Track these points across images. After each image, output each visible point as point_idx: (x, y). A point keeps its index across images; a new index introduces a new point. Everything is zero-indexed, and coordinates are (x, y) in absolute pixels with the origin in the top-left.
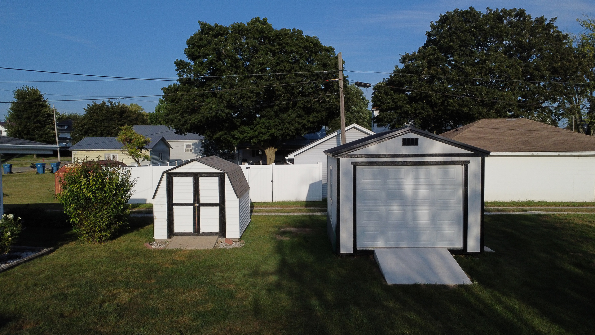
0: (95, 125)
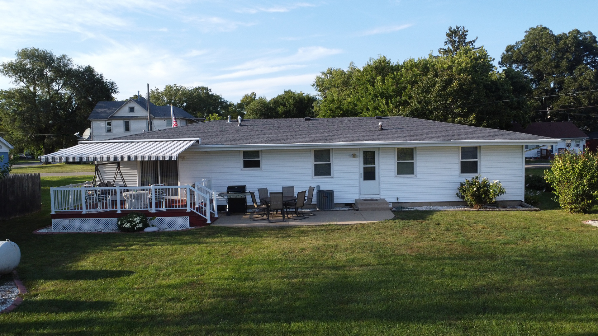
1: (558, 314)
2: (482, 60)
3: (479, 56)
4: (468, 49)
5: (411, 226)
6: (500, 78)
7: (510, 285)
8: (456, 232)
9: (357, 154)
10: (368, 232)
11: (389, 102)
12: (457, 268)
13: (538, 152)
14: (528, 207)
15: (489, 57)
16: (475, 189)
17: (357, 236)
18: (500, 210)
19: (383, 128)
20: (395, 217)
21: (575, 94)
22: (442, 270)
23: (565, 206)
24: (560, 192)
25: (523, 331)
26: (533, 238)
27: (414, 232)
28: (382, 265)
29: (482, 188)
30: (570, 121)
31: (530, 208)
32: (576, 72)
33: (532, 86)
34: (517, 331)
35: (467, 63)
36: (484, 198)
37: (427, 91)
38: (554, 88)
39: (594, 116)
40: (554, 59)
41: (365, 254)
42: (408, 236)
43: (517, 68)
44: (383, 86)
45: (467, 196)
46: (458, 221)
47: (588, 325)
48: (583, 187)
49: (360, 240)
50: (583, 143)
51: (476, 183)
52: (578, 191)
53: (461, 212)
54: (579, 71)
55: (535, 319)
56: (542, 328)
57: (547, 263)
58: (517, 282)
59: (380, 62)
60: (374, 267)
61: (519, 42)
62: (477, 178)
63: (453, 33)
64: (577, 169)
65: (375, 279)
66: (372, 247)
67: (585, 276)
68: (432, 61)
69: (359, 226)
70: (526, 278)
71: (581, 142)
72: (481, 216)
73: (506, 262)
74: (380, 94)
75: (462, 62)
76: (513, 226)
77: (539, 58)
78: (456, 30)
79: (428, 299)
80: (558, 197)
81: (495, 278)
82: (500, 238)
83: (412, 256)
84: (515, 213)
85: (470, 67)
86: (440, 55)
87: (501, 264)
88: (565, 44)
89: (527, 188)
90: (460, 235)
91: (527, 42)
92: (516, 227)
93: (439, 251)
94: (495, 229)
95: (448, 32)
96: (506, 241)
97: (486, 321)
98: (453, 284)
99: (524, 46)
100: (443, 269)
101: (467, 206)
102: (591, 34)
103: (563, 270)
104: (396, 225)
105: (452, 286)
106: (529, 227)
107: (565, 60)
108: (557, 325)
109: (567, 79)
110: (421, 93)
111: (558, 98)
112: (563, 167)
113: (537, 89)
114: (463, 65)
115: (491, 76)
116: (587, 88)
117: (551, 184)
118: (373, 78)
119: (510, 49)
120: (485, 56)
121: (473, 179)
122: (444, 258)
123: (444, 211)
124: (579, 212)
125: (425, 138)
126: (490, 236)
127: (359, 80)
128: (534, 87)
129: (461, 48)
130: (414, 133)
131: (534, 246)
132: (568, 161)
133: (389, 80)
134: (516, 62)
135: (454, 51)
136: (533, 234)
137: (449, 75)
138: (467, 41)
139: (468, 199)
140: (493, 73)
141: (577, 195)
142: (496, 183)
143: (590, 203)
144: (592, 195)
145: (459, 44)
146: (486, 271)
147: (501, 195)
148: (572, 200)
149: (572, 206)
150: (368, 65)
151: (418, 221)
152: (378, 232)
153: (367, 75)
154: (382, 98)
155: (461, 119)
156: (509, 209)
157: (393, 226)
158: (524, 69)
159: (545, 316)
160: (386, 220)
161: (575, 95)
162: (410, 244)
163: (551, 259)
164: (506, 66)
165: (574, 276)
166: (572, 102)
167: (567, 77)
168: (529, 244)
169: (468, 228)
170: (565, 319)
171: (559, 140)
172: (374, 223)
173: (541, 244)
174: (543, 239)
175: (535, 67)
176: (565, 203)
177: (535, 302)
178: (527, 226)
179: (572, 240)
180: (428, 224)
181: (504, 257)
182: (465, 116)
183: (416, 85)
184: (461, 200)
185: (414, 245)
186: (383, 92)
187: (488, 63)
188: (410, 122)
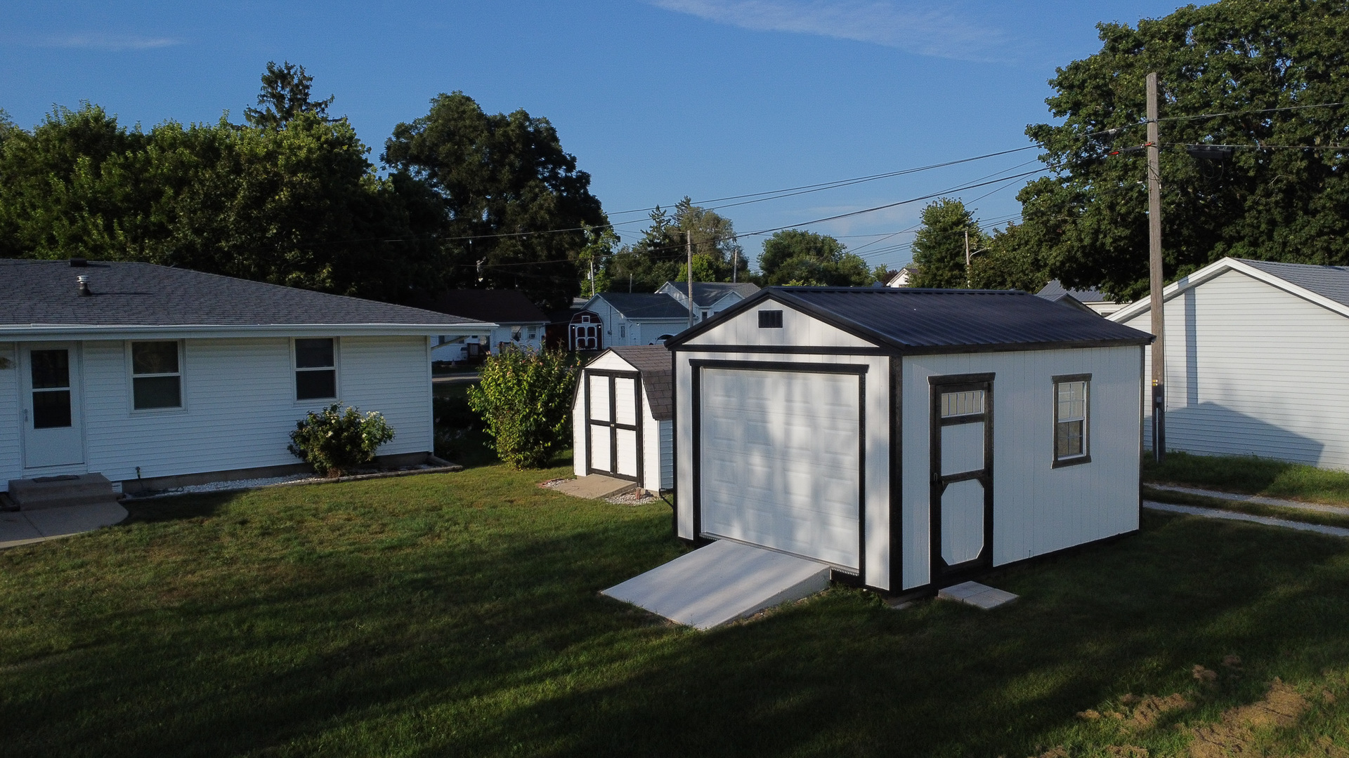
0: (1000, 271)
1: (490, 678)
2: (345, 148)
3: (338, 138)
4: (312, 118)
5: (171, 537)
6: (385, 190)
7: (399, 637)
8: (287, 535)
9: (11, 358)
10: (46, 564)
11: (116, 225)
12: (284, 619)
13: (462, 349)
14: (439, 465)
15: (360, 143)
16: (330, 433)
17: (10, 580)
18: (385, 477)
19: (91, 289)
20: (130, 515)
21: (524, 235)
22: (248, 630)
23: (507, 456)
24: (497, 429)
25: (422, 731)
26: (447, 529)
27: (179, 550)
28: (85, 646)
29: (347, 430)
30: (519, 288)
31: (445, 466)
32: (526, 194)
33: (447, 215)
34: (410, 735)
35: (310, 151)
36: (351, 451)
37: (214, 205)
38: (489, 221)
39: (557, 281)
40: (487, 164)
41: (35, 627)
42: (162, 562)
43: (418, 173)
44: (97, 184)
45: (312, 450)
46: (290, 509)
47: (540, 688)
48: (536, 417)
49: (20, 590)
50: (541, 332)
51: (331, 420)
52: (529, 425)
53: (299, 488)
54: (530, 191)
55: (447, 698)
56: (459, 714)
57: (472, 577)
58: (413, 628)
59: (86, 121)
60: (59, 658)
61: (420, 119)
62: (334, 408)
63: (277, 77)
64: (525, 383)
65: (62, 688)
66: (59, 603)
67: (539, 591)
68: (228, 136)
69: (20, 552)
70: (431, 616)
71: (537, 330)
72: (343, 494)
73: (392, 588)
74: (89, 203)
75: (300, 148)
76: (410, 507)
77: (459, 159)
78: (286, 72)
79: (209, 708)
80: (494, 440)
81: (367, 626)
82: (383, 536)
83: (171, 609)
84: (416, 479)
85: (317, 160)
86: (248, 124)
87: (383, 593)
88: (505, 134)
89: (438, 426)
90: (295, 542)
91: (435, 121)
92: (416, 510)
93: (242, 587)
94: (372, 518)
95: (267, 73)
96: (395, 542)
97: (346, 729)
98: (274, 659)
99: (431, 129)
100: (251, 628)
101: (314, 473)
102: (547, 122)
103: (501, 586)
104: (132, 536)
105: (269, 665)
106: (441, 506)
107: (507, 167)
108: (487, 700)
109: (510, 205)
110: (200, 209)
111: (495, 242)
112: (501, 379)
113: (457, 221)
114: (303, 154)
115: (363, 185)
116: (543, 227)
117: (481, 413)
118: (64, 159)
119: (402, 131)
120: (351, 140)
121: (325, 410)
122: (255, 602)
123: (260, 489)
124: (531, 466)
125: (206, 317)
126: (362, 536)
127: (24, 160)
128: (451, 215)
129: (298, 115)
130: (178, 305)
131: (450, 544)
132: (511, 368)
133: (112, 169)
134: (415, 160)
135: (281, 119)
136: (448, 521)
137: (269, 173)
138: (311, 100)
139: (315, 458)
140: (369, 179)
141: (526, 434)
142: (375, 417)
143: (548, 447)
144: (551, 431)
145: (293, 105)
146: (349, 615)
147: (385, 442)
148: (518, 443)
149: (520, 455)
150: (50, 123)
151: (193, 519)
152: (78, 561)
153: (48, 151)
154: (93, 213)
155: (299, 277)
156: (403, 472)
157: (124, 540)
158: (431, 176)
159: (466, 689)
160: (102, 527)
161: (525, 238)
162: (169, 579)
163: (478, 567)
164: (396, 167)
165: (519, 594)
166: (521, 252)
167: (511, 203)
168: (440, 542)
169: (314, 524)
170: (503, 685)
171: (493, 324)
172: (67, 540)
173: (461, 539)
174: (466, 528)
175: (454, 176)
176: (507, 451)
177: (448, 663)
178: (438, 504)
179: (518, 524)
180: (217, 525)
181: (390, 577)
182: (311, 269)
183: (186, 189)
184: (299, 461)
185: (179, 581)
186: (95, 199)
187: (357, 156)
188: (168, 277)
